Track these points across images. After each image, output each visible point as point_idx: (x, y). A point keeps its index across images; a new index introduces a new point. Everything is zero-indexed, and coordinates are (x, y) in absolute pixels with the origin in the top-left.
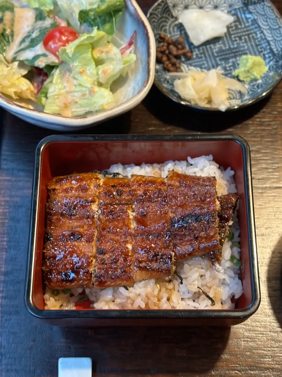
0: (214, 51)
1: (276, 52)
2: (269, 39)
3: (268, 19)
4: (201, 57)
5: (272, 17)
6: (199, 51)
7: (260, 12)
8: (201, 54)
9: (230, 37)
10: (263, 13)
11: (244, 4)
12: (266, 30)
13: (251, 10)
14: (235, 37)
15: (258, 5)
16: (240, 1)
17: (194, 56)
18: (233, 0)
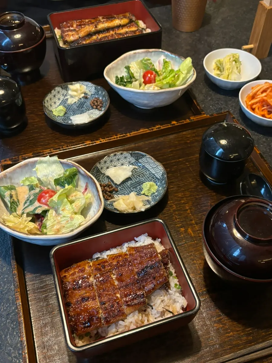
0: (128, 185)
1: (159, 178)
2: (153, 173)
3: (150, 164)
4: (123, 189)
5: (152, 162)
6: (121, 186)
7: (145, 161)
9: (134, 177)
10: (147, 161)
11: (136, 159)
12: (150, 169)
13: (140, 162)
14: (136, 176)
15: (143, 158)
16: (134, 159)
17: (119, 190)
18: (130, 159)
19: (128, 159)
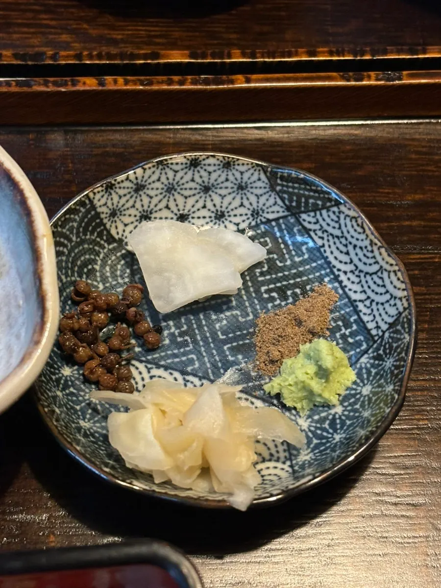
0: (217, 326)
1: (374, 332)
2: (354, 296)
3: (350, 248)
4: (185, 344)
5: (359, 244)
6: (178, 327)
7: (330, 230)
8: (182, 334)
9: (258, 291)
10: (337, 232)
11: (288, 208)
12: (345, 273)
13: (306, 224)
14: (269, 291)
15: (324, 212)
16: (279, 202)
17: (167, 342)
18: (263, 200)
19: (253, 199)
